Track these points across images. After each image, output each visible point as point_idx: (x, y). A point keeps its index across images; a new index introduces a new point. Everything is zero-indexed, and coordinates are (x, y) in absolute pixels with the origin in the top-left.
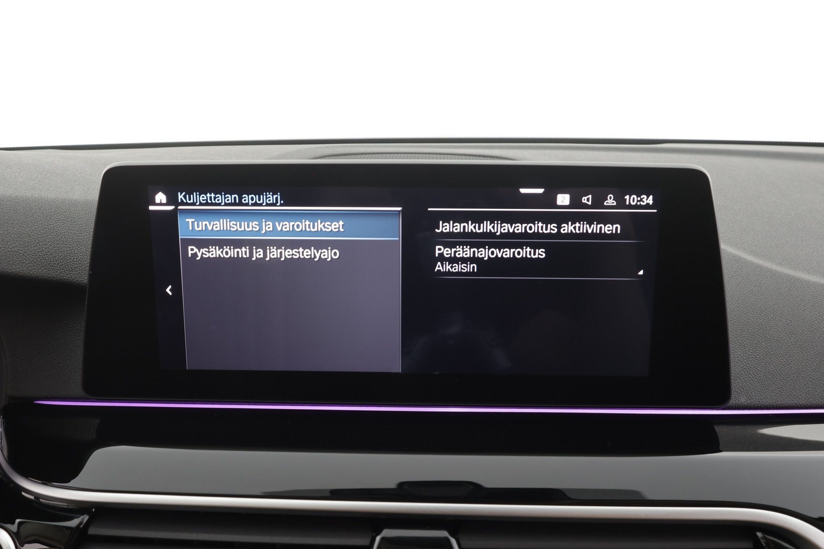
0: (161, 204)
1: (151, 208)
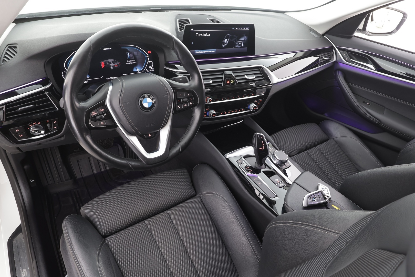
0: (192, 30)
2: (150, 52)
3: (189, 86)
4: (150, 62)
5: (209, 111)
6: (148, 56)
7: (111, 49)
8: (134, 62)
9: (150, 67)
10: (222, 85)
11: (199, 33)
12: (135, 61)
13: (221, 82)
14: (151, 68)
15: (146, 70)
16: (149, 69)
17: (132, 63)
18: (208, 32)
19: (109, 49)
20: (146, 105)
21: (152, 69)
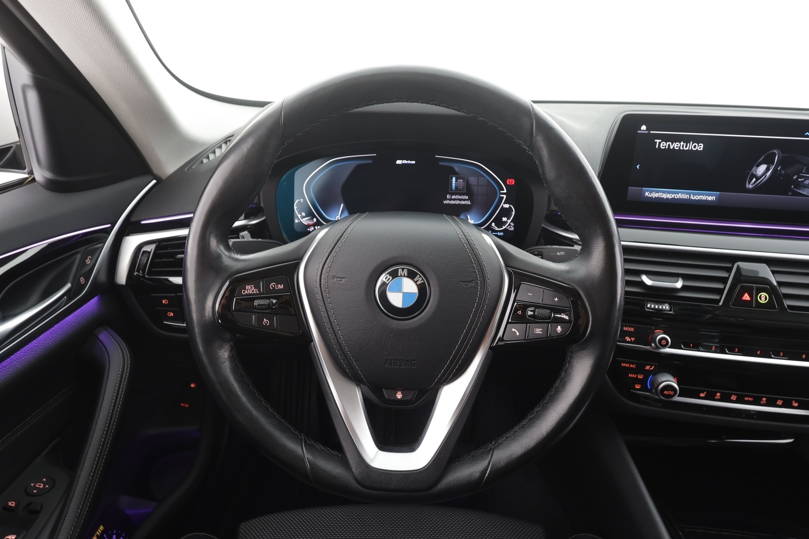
0: (643, 130)
1: (639, 132)
2: (511, 182)
3: (568, 272)
4: (507, 206)
5: (655, 373)
6: (505, 191)
7: (414, 162)
8: (464, 200)
9: (504, 219)
10: (721, 304)
11: (665, 138)
12: (467, 198)
13: (720, 292)
14: (507, 222)
15: (493, 224)
16: (499, 223)
17: (457, 202)
18: (697, 140)
19: (409, 162)
20: (396, 299)
21: (510, 225)
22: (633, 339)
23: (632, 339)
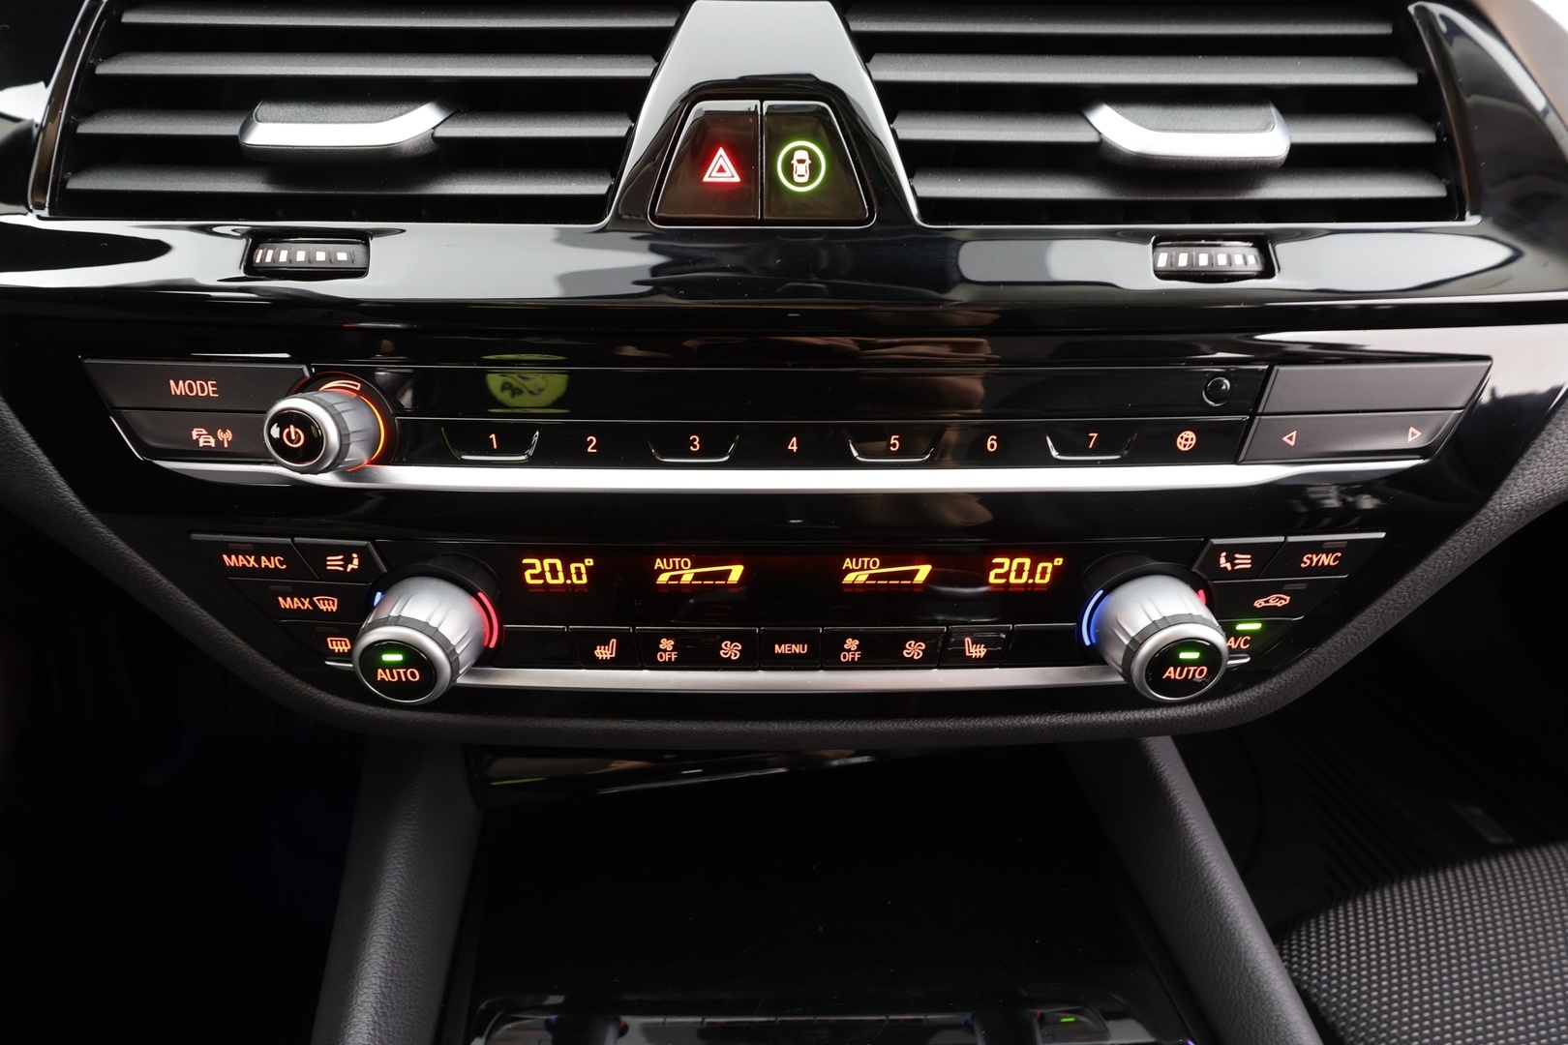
22: (226, 436)
23: (220, 435)
